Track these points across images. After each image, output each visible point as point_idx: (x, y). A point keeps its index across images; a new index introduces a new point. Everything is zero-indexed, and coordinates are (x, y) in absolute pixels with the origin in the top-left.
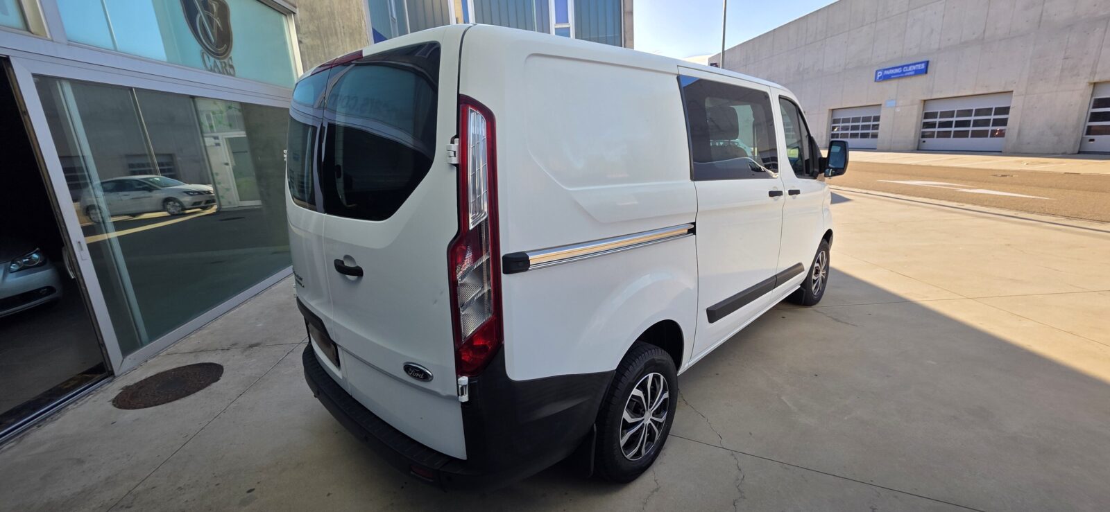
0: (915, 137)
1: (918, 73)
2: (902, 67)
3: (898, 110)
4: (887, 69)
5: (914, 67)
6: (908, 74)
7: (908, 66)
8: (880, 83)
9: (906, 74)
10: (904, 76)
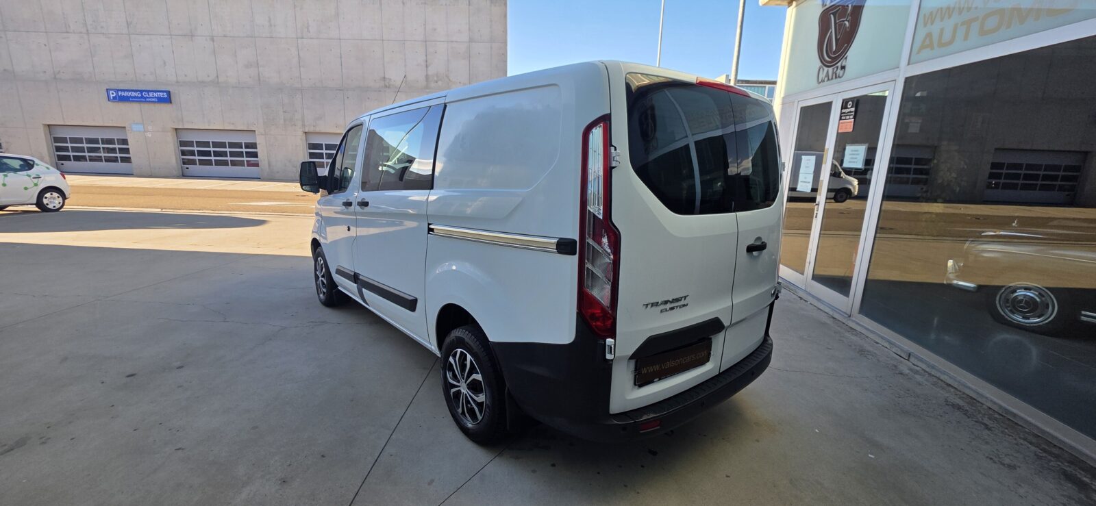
0: (177, 162)
1: (160, 100)
2: (141, 91)
3: (149, 135)
4: (121, 90)
5: (156, 95)
6: (150, 100)
7: (148, 91)
8: (115, 104)
9: (147, 100)
10: (146, 101)
